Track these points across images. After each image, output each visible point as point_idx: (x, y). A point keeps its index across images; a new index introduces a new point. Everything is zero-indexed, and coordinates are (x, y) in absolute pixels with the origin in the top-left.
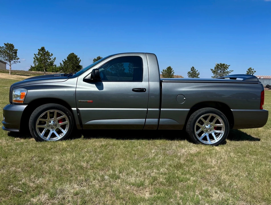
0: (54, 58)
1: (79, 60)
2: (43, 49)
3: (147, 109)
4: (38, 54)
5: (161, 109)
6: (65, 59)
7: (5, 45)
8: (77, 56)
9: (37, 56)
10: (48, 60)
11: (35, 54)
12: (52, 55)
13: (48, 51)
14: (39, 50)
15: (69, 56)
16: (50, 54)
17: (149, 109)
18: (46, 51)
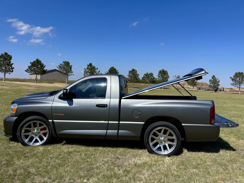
0: (98, 71)
1: (117, 72)
2: (91, 64)
3: (108, 122)
4: (87, 68)
5: (120, 122)
6: (107, 72)
7: (64, 62)
8: (116, 69)
9: (86, 70)
10: (94, 73)
11: (84, 69)
12: (97, 69)
13: (94, 66)
14: (88, 65)
15: (110, 69)
16: (96, 68)
17: (110, 122)
18: (93, 66)
